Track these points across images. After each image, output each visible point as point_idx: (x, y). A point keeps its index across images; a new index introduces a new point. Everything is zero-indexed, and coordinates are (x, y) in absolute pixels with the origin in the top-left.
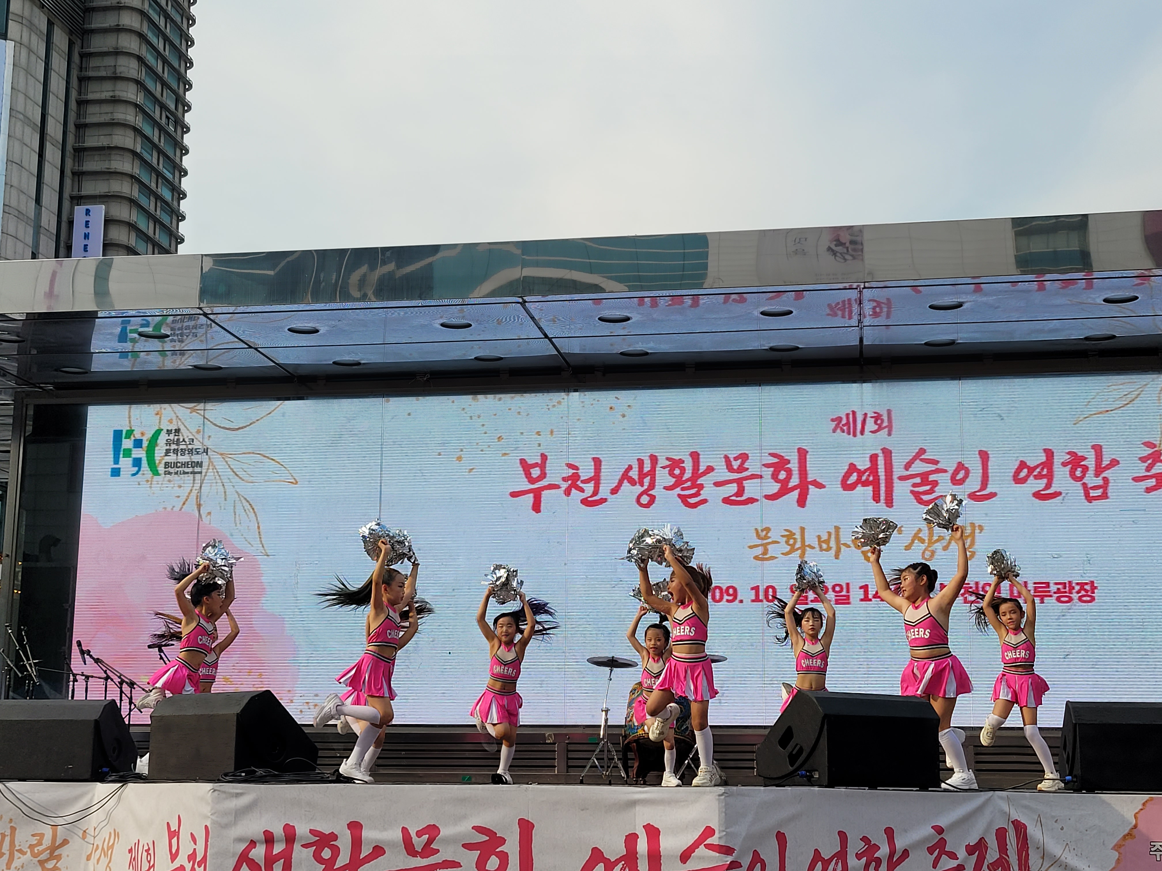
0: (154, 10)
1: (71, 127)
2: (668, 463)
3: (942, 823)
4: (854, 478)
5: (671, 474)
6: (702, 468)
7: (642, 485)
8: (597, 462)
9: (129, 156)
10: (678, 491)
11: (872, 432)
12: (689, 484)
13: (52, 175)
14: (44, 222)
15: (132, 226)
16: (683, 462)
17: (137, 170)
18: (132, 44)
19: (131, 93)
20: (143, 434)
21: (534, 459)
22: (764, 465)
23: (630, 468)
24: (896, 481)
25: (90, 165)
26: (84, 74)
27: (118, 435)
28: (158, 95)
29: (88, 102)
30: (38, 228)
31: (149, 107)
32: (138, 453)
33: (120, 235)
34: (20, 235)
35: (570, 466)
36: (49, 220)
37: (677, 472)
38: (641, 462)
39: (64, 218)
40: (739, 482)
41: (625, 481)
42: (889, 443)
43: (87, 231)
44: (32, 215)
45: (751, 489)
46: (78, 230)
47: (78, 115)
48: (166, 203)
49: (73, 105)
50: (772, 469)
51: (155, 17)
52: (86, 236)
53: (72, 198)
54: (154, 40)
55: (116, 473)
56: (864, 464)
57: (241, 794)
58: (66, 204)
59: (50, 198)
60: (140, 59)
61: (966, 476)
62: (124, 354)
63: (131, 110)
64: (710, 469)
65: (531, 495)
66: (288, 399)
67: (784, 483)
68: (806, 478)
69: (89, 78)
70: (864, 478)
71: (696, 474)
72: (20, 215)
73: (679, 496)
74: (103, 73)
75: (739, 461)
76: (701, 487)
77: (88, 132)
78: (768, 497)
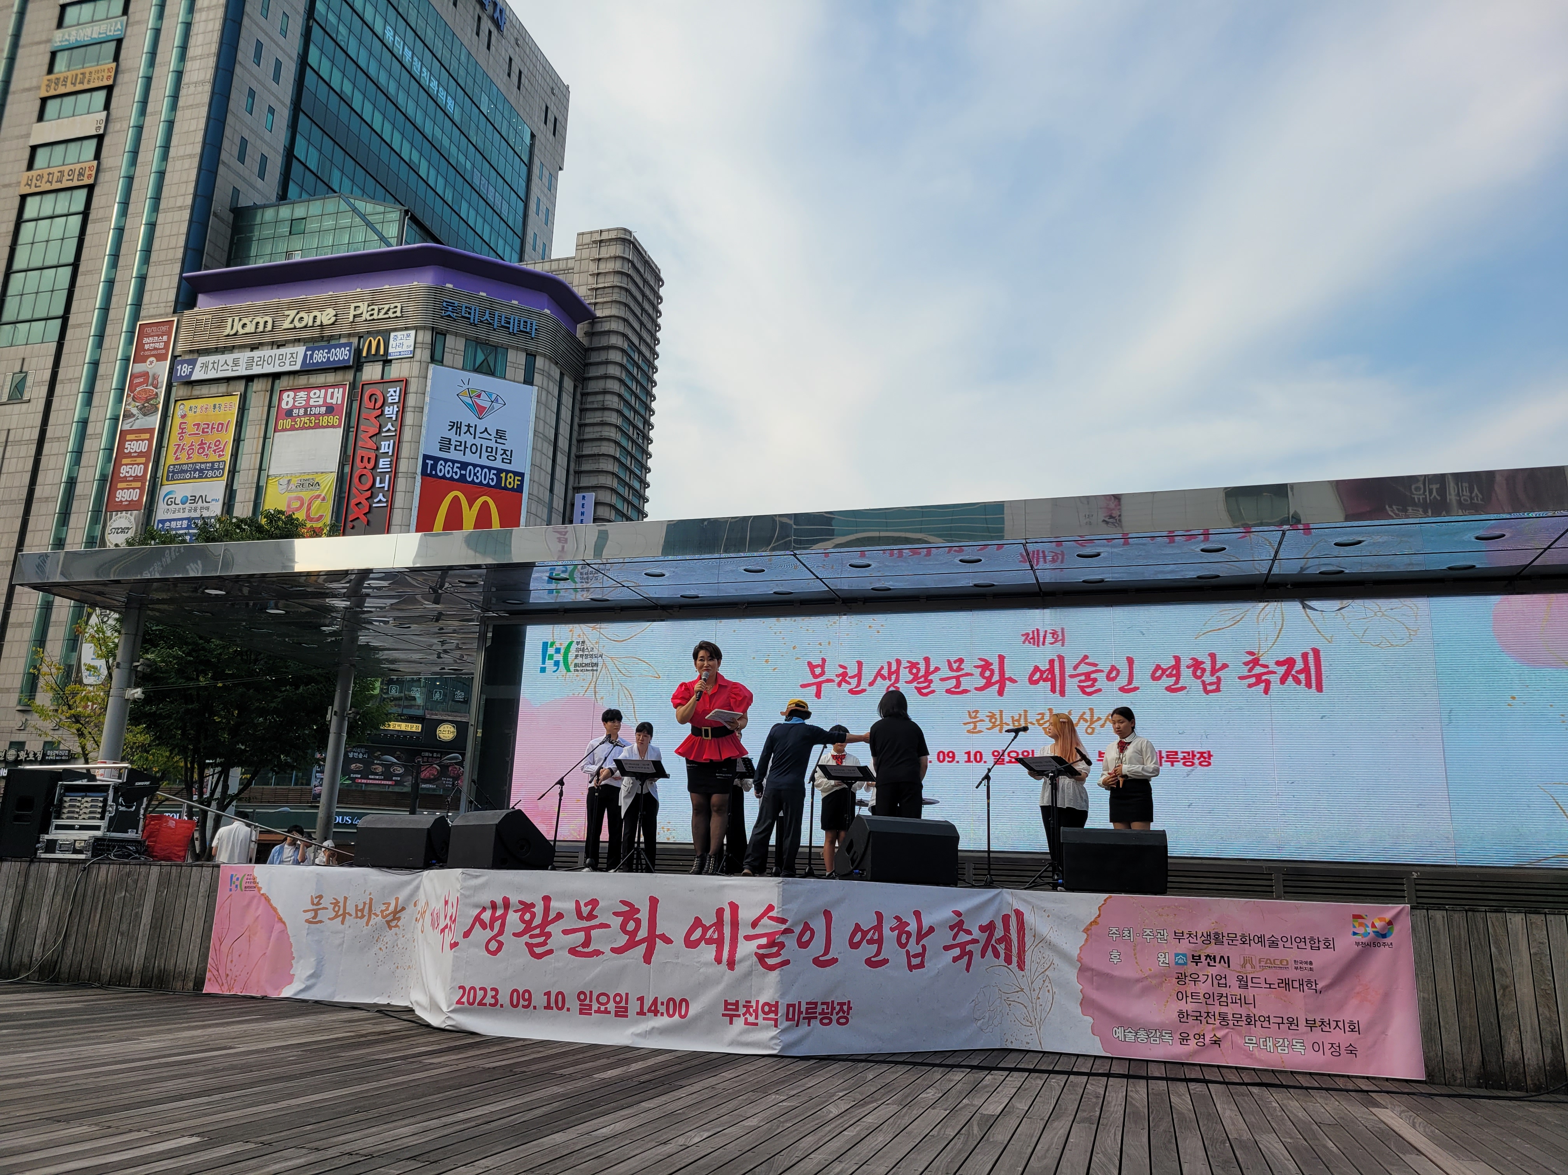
0: (630, 363)
1: (574, 442)
2: (908, 665)
3: (961, 908)
4: (1037, 676)
5: (911, 672)
6: (932, 669)
7: (890, 680)
8: (860, 664)
9: (611, 461)
10: (915, 684)
11: (1052, 644)
12: (922, 679)
13: (561, 474)
14: (555, 505)
15: (612, 506)
16: (918, 664)
17: (616, 469)
18: (614, 386)
19: (614, 418)
20: (561, 644)
21: (817, 661)
22: (975, 667)
23: (882, 668)
24: (1068, 679)
25: (585, 467)
26: (584, 406)
27: (545, 645)
28: (632, 419)
29: (586, 425)
30: (551, 509)
31: (625, 427)
32: (559, 657)
33: (604, 512)
34: (539, 514)
35: (841, 666)
36: (558, 504)
37: (914, 671)
38: (889, 664)
39: (569, 502)
40: (957, 678)
41: (879, 678)
42: (1063, 651)
43: (583, 510)
44: (547, 500)
45: (965, 683)
46: (577, 509)
47: (579, 434)
48: (636, 491)
49: (576, 427)
50: (980, 670)
51: (630, 367)
52: (583, 514)
53: (574, 488)
54: (629, 383)
55: (543, 670)
56: (1044, 666)
57: (479, 876)
58: (570, 492)
59: (559, 489)
60: (620, 396)
61: (1117, 675)
62: (551, 591)
63: (613, 430)
64: (937, 669)
65: (814, 687)
66: (654, 621)
67: (989, 679)
68: (1004, 675)
69: (587, 410)
70: (1044, 676)
71: (928, 673)
72: (539, 501)
73: (916, 688)
74: (595, 406)
75: (957, 665)
76: (931, 681)
77: (586, 445)
78: (977, 689)
